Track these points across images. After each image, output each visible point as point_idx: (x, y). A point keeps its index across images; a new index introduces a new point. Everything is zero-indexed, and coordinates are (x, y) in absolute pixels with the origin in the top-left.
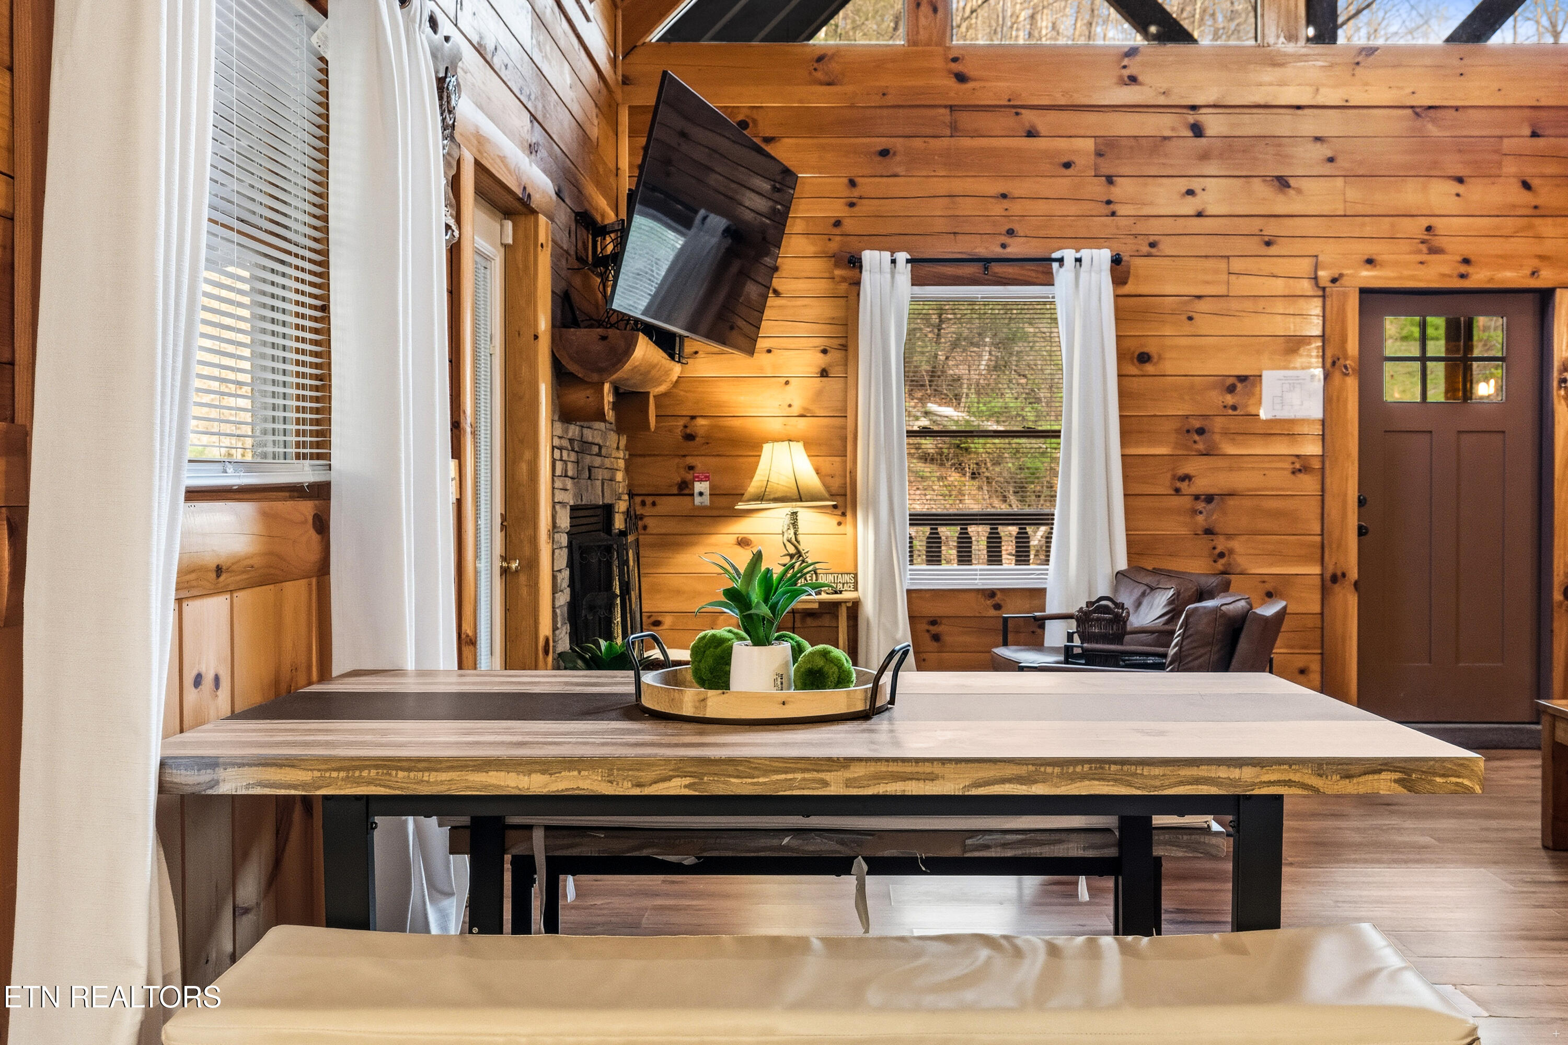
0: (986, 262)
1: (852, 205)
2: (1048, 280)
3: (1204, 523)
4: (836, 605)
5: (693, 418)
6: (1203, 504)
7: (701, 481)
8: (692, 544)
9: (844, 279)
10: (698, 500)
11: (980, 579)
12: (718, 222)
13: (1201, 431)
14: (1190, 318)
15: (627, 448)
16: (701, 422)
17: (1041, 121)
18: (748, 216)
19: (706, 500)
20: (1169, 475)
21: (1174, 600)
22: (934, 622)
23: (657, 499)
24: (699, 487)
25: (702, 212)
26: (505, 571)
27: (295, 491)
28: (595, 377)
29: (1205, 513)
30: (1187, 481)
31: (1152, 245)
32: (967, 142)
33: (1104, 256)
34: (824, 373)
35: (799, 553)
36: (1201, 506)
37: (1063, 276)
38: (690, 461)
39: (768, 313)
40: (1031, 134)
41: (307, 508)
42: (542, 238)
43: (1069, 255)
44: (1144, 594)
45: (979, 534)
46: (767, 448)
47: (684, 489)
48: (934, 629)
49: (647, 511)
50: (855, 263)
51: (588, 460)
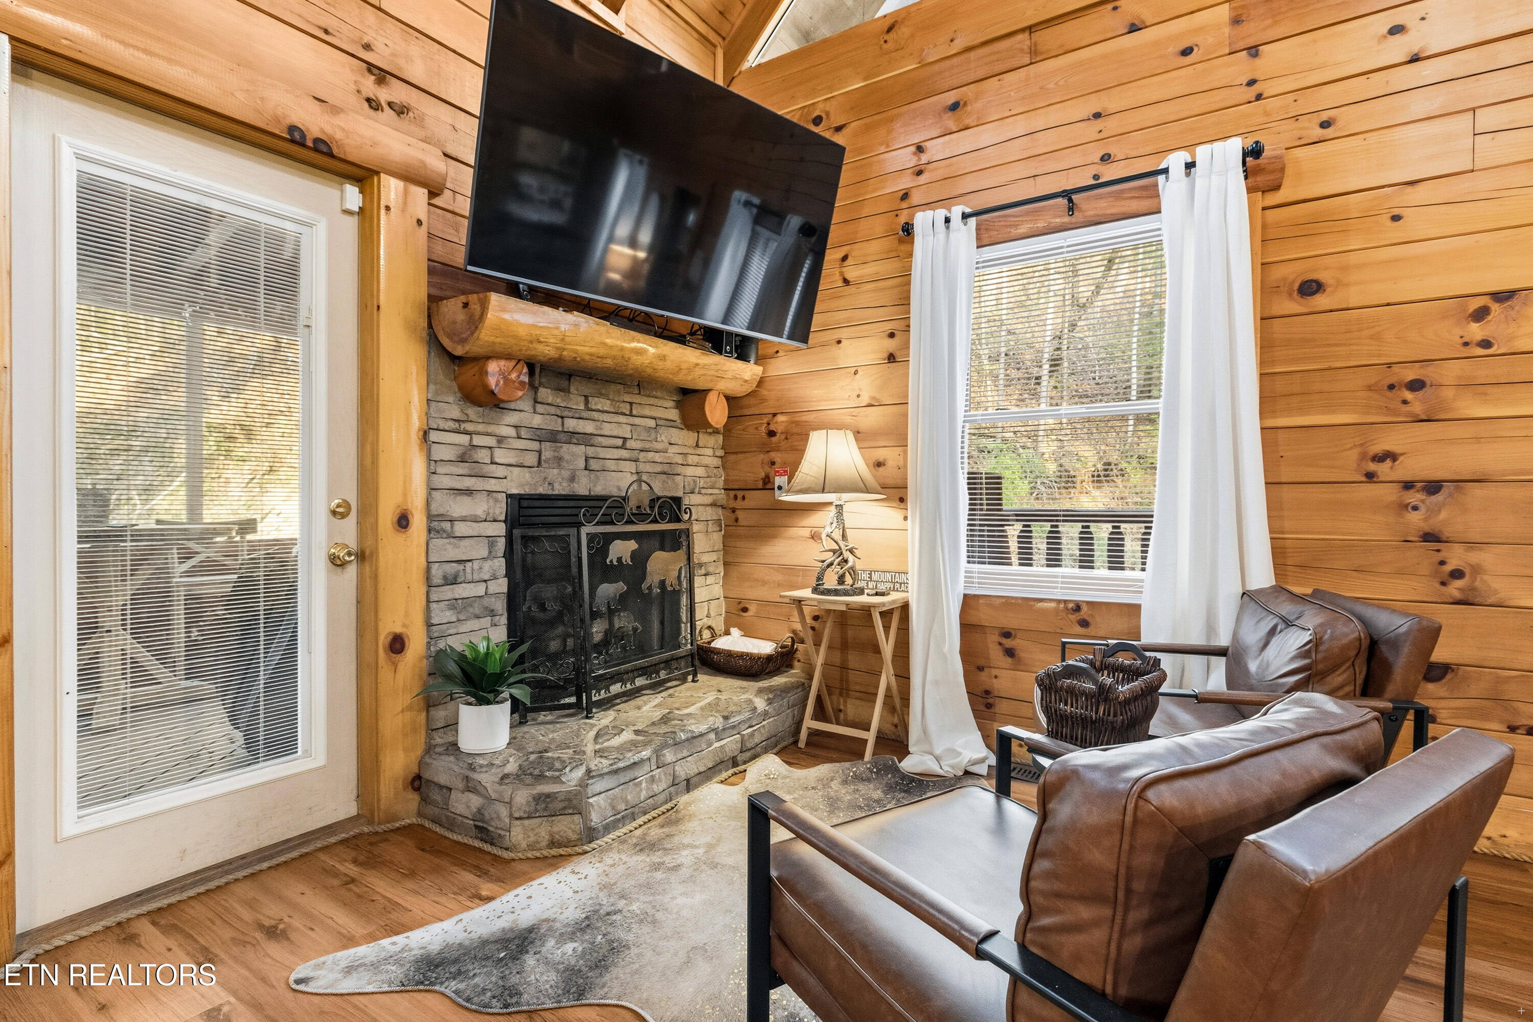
1: (919, 173)
3: (1422, 524)
5: (775, 415)
6: (1421, 496)
7: (781, 475)
8: (774, 537)
10: (777, 493)
11: (1062, 588)
13: (1416, 385)
14: (1396, 218)
15: (722, 447)
16: (781, 418)
20: (1354, 454)
21: (1309, 651)
22: (1007, 635)
23: (746, 493)
24: (778, 481)
29: (1423, 509)
30: (1388, 461)
31: (1325, 125)
32: (1050, 65)
33: (1234, 147)
34: (891, 358)
36: (1414, 497)
38: (775, 456)
40: (1134, 27)
43: (1178, 162)
44: (1272, 632)
45: (1070, 532)
46: (815, 434)
47: (768, 483)
48: (1008, 643)
49: (739, 504)
50: (907, 229)
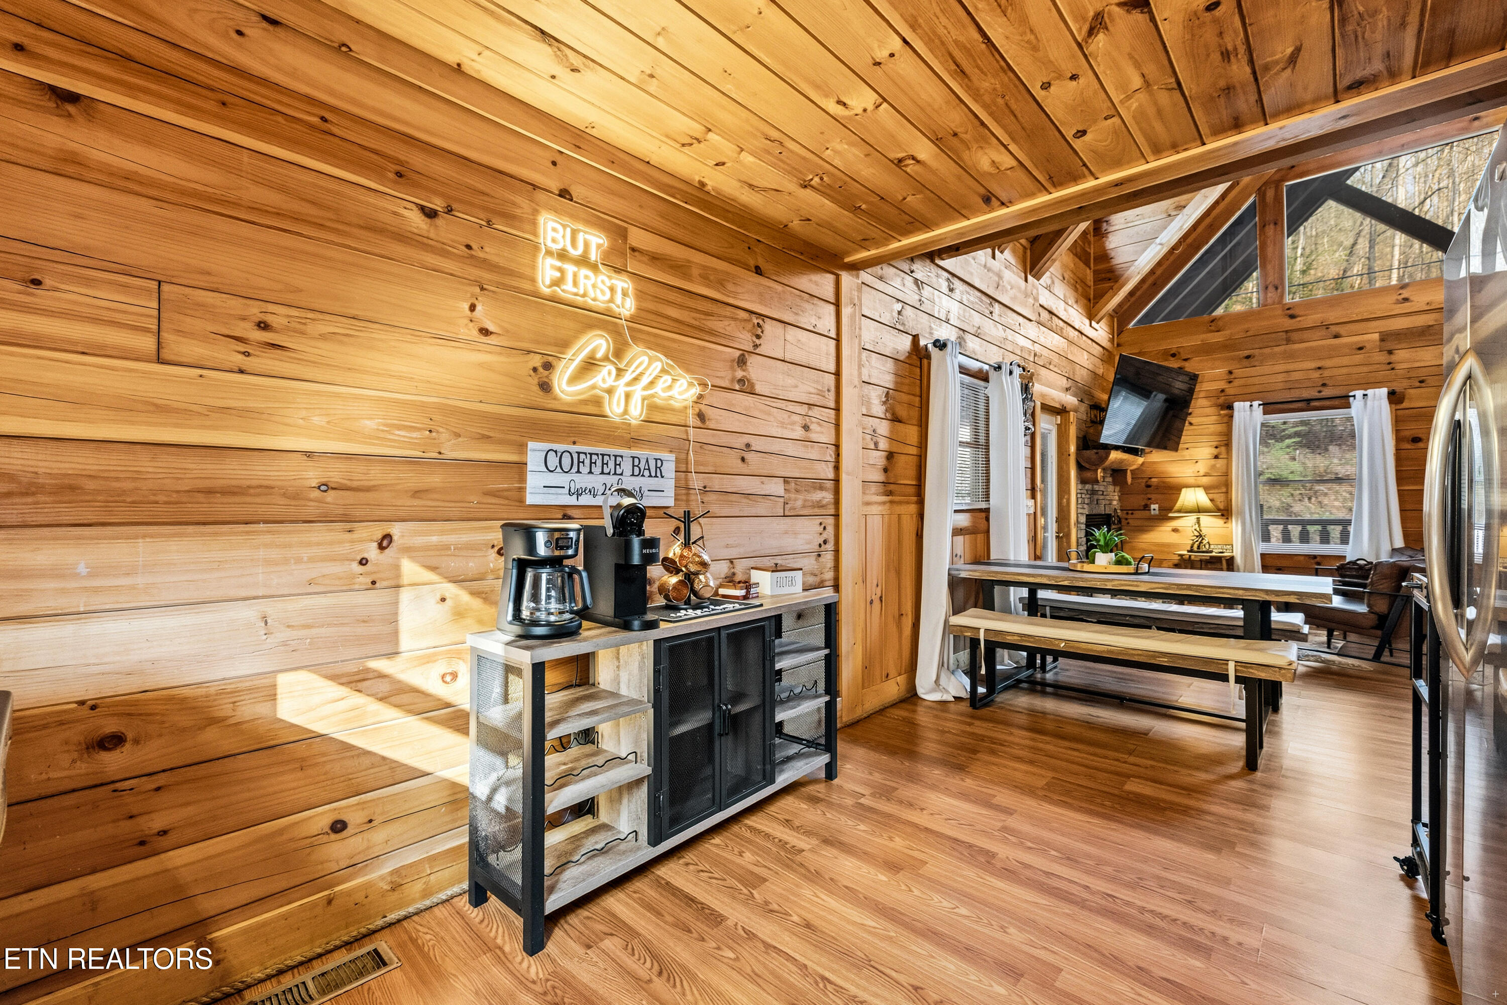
0: (1309, 401)
1: (1230, 382)
2: (1348, 406)
4: (1220, 558)
5: (1150, 478)
7: (1154, 504)
8: (1151, 530)
9: (1226, 415)
10: (1153, 512)
12: (1161, 397)
15: (1120, 491)
16: (1153, 480)
17: (1341, 330)
18: (1176, 392)
19: (1157, 512)
23: (1134, 512)
24: (1153, 507)
25: (1154, 393)
26: (1057, 537)
27: (981, 510)
28: (1094, 468)
31: (1422, 382)
32: (1296, 346)
33: (1384, 391)
34: (1216, 457)
35: (1200, 536)
37: (1357, 405)
38: (1149, 496)
39: (1184, 433)
40: (1336, 336)
41: (983, 515)
42: (1071, 420)
43: (1359, 393)
46: (1184, 490)
47: (1146, 507)
49: (1130, 516)
50: (1230, 407)
51: (1096, 497)
